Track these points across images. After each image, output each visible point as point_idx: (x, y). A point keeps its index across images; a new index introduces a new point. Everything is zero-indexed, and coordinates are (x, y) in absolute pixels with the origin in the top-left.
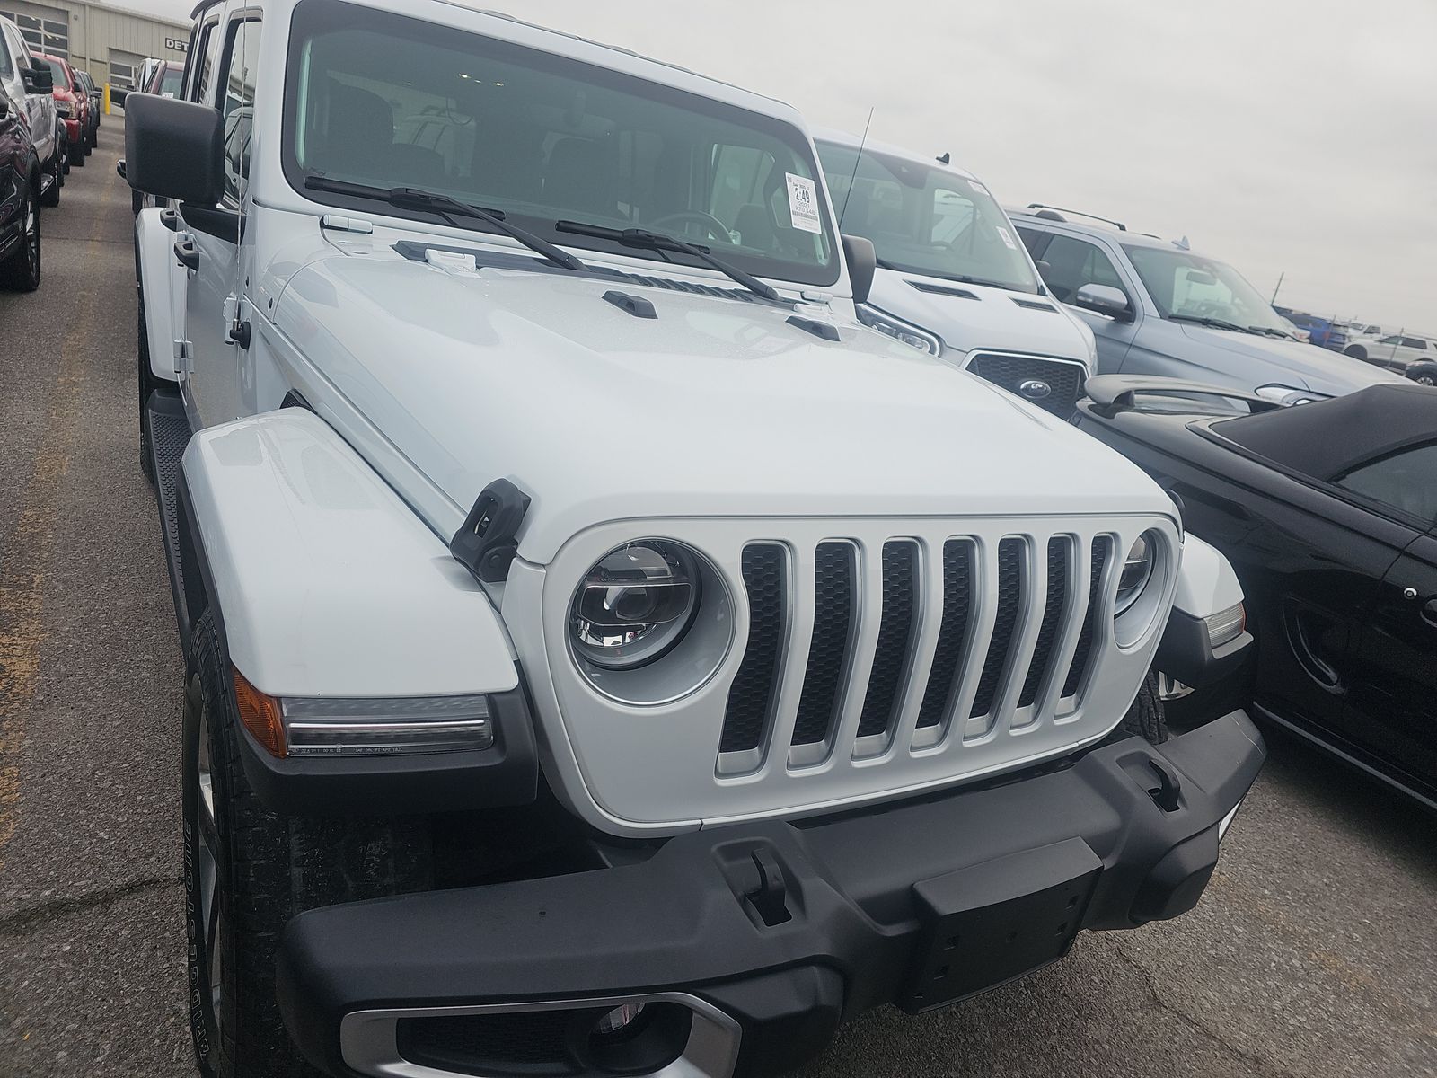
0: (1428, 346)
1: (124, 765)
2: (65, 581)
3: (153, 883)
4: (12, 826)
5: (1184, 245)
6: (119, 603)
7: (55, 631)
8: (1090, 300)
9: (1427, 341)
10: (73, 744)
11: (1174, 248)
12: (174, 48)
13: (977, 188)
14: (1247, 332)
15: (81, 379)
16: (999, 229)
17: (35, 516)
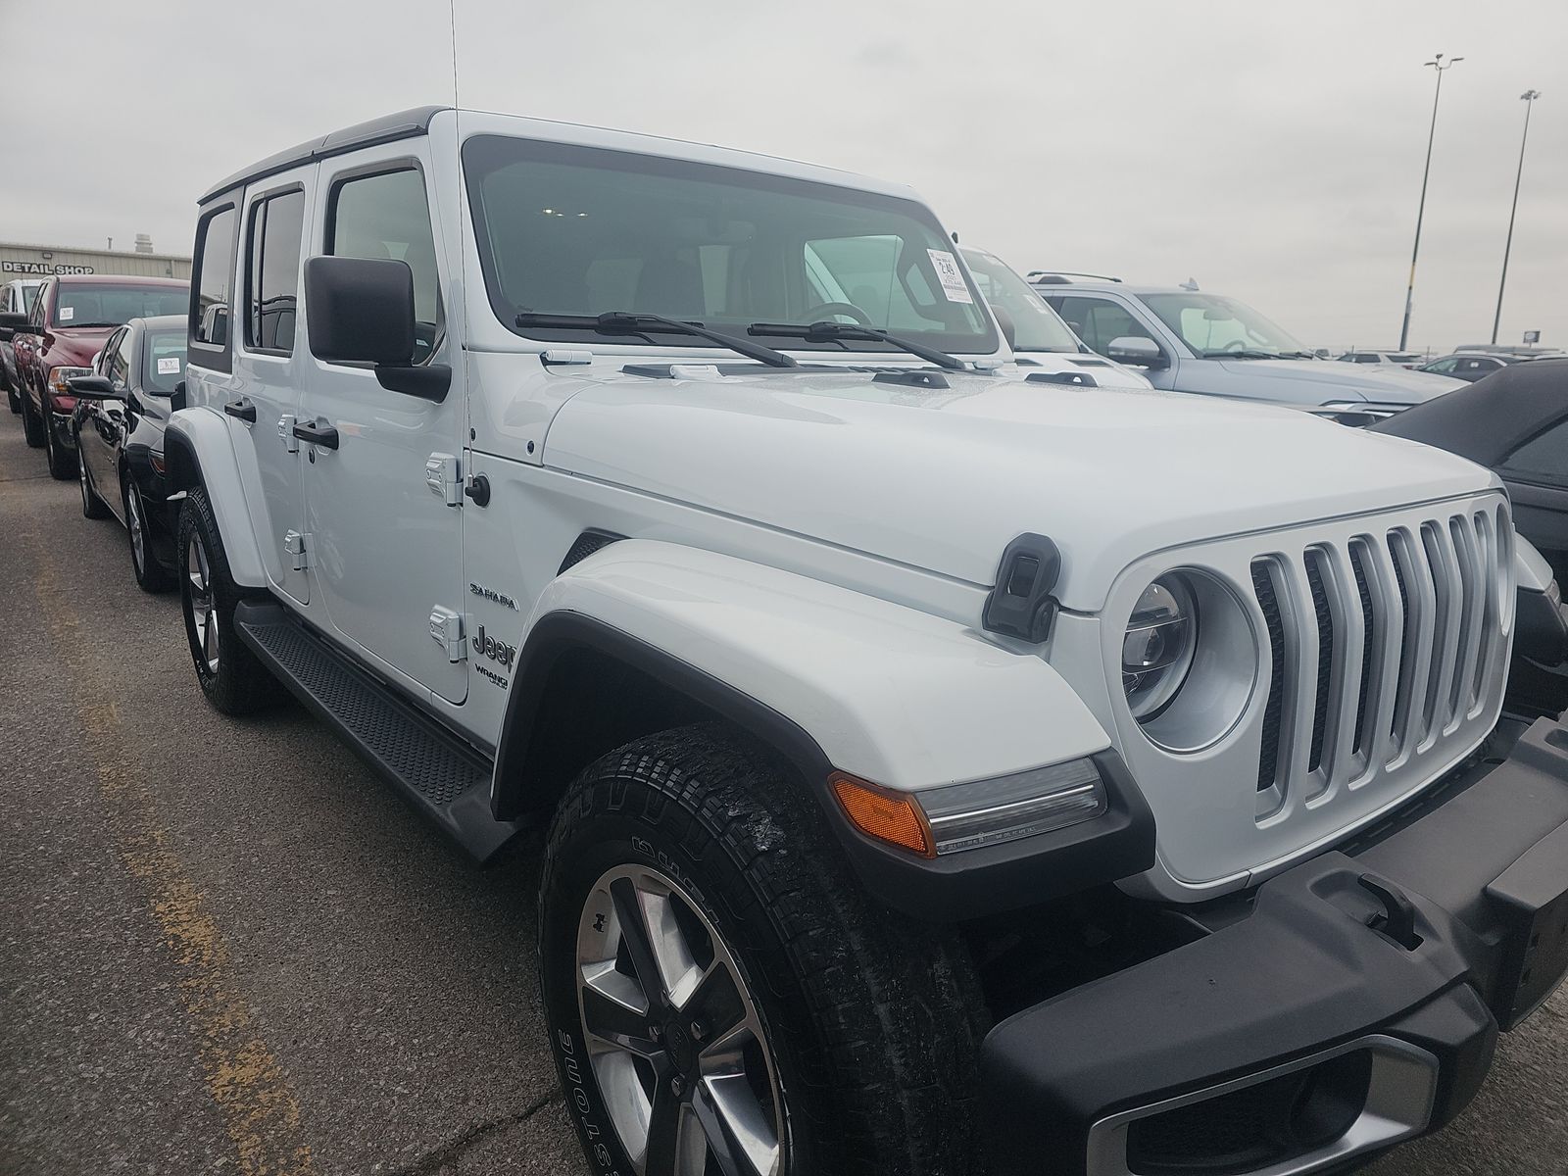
0: (1381, 359)
1: (378, 1010)
2: (190, 832)
3: (488, 1128)
4: (293, 1104)
5: (1192, 286)
6: (265, 842)
7: (214, 888)
8: (1122, 354)
9: (1379, 354)
10: (306, 1000)
11: (1183, 291)
12: (13, 270)
13: (993, 261)
14: (1280, 358)
15: (77, 622)
16: (1027, 297)
17: (114, 772)
